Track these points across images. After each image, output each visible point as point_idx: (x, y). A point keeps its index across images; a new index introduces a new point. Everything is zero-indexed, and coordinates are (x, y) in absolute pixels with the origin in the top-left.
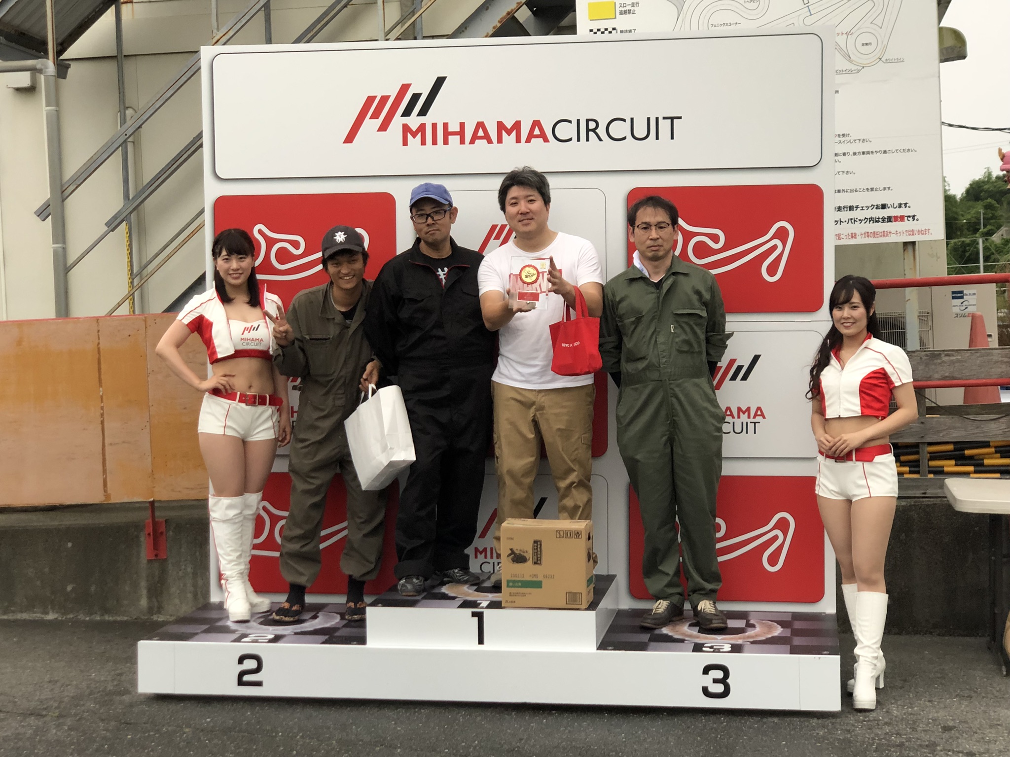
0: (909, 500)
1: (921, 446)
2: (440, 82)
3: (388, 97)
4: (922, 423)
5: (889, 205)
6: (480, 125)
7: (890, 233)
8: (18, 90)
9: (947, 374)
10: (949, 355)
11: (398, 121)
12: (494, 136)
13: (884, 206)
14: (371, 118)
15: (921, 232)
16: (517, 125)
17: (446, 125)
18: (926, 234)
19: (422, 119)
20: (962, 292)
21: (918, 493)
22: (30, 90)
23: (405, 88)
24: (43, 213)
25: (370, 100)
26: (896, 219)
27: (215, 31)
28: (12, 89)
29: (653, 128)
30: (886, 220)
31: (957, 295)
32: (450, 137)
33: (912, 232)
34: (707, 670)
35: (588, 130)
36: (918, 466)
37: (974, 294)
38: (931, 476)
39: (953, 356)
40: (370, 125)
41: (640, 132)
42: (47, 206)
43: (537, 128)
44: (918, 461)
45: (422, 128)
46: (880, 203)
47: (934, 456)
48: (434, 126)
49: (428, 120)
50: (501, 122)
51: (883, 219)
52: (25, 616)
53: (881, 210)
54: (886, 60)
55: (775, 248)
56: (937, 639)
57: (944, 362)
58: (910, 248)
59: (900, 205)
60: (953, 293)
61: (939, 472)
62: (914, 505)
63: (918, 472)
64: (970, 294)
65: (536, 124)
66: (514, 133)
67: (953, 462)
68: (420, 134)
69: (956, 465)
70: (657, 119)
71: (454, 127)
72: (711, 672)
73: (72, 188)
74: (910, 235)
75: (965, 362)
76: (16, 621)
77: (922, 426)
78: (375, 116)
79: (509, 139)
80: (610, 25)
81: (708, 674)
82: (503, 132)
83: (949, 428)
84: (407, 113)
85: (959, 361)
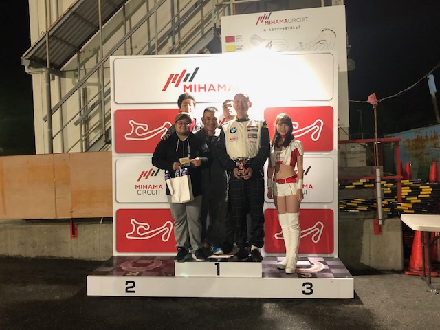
2: (197, 69)
3: (178, 75)
6: (211, 85)
11: (182, 83)
12: (216, 89)
16: (225, 86)
17: (199, 85)
19: (191, 83)
23: (184, 71)
25: (172, 75)
40: (172, 85)
45: (191, 86)
48: (195, 85)
49: (193, 83)
50: (219, 84)
55: (316, 128)
64: (357, 147)
66: (224, 88)
71: (202, 86)
78: (173, 81)
79: (222, 90)
81: (305, 286)
82: (220, 88)
84: (185, 81)
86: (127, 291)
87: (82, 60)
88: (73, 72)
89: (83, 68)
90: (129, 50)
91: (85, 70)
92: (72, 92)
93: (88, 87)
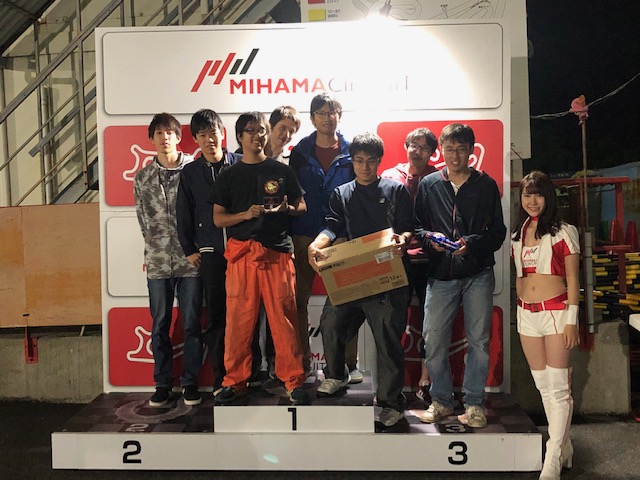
2: (255, 52)
3: (221, 61)
6: (282, 81)
11: (227, 77)
12: (290, 87)
14: (209, 75)
16: (306, 81)
17: (259, 81)
19: (243, 77)
23: (232, 56)
25: (208, 63)
32: (262, 89)
35: (352, 85)
40: (209, 80)
43: (318, 84)
45: (243, 82)
48: (251, 81)
49: (247, 77)
50: (295, 79)
65: (318, 80)
66: (304, 86)
71: (264, 82)
72: (455, 447)
78: (212, 73)
79: (300, 90)
81: (452, 448)
82: (297, 85)
84: (233, 72)
86: (126, 461)
87: (42, 37)
88: (26, 59)
89: (44, 51)
90: (128, 19)
91: (49, 55)
92: (25, 95)
93: (54, 86)
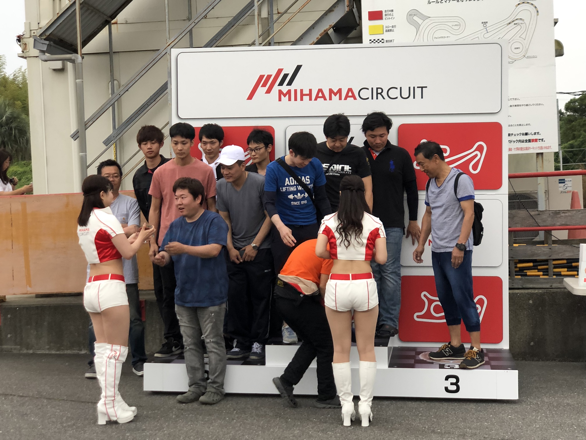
0: (543, 290)
1: (549, 260)
2: (299, 68)
3: (271, 76)
4: (550, 249)
5: (529, 133)
6: (320, 91)
7: (530, 148)
8: (55, 70)
9: (563, 223)
10: (564, 213)
11: (276, 88)
12: (327, 96)
13: (526, 134)
14: (261, 87)
15: (547, 148)
16: (340, 91)
17: (302, 91)
18: (549, 148)
19: (289, 87)
20: (564, 180)
21: (548, 286)
22: (62, 70)
23: (280, 71)
24: (75, 136)
25: (261, 77)
26: (533, 141)
27: (168, 40)
28: (51, 70)
29: (412, 92)
30: (528, 141)
31: (562, 181)
32: (304, 97)
33: (541, 148)
34: (447, 378)
35: (377, 94)
36: (548, 272)
37: (571, 181)
38: (555, 277)
39: (566, 213)
40: (261, 90)
41: (405, 94)
42: (77, 132)
43: (350, 92)
44: (547, 269)
45: (289, 92)
46: (524, 132)
47: (556, 266)
48: (296, 91)
49: (292, 88)
50: (331, 89)
51: (526, 141)
52: (69, 352)
53: (525, 136)
54: (528, 57)
55: (476, 156)
56: (558, 363)
57: (562, 216)
58: (540, 156)
59: (535, 134)
60: (560, 180)
61: (559, 274)
62: (546, 292)
63: (547, 275)
64: (568, 181)
65: (350, 90)
66: (338, 95)
67: (566, 269)
68: (288, 95)
69: (568, 271)
70: (414, 88)
71: (306, 92)
72: (450, 379)
73: (91, 123)
74: (540, 149)
75: (573, 216)
76: (63, 355)
77: (550, 250)
78: (264, 85)
79: (335, 98)
80: (380, 37)
81: (448, 380)
82: (332, 94)
83: (565, 251)
84: (281, 84)
85: (569, 216)
